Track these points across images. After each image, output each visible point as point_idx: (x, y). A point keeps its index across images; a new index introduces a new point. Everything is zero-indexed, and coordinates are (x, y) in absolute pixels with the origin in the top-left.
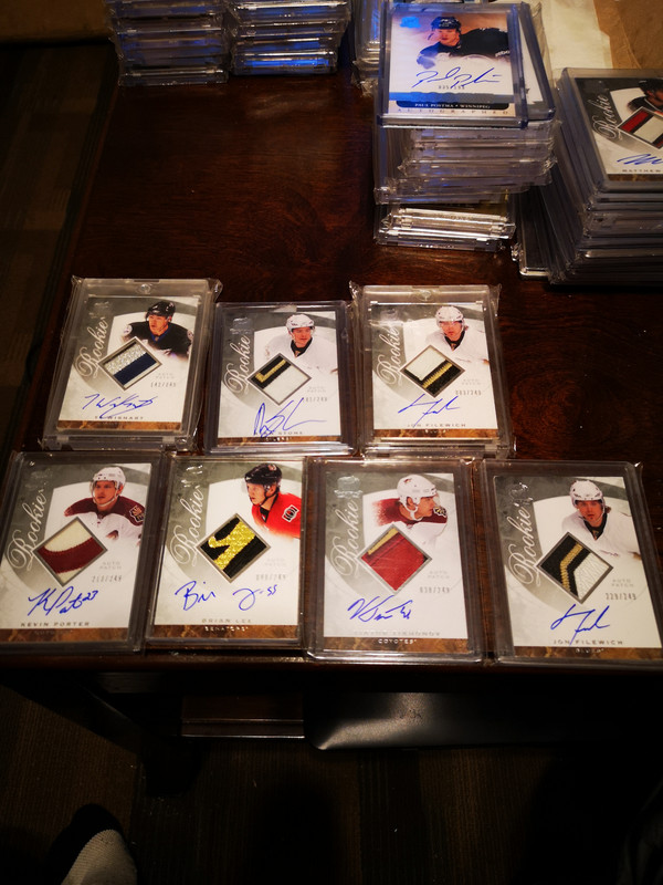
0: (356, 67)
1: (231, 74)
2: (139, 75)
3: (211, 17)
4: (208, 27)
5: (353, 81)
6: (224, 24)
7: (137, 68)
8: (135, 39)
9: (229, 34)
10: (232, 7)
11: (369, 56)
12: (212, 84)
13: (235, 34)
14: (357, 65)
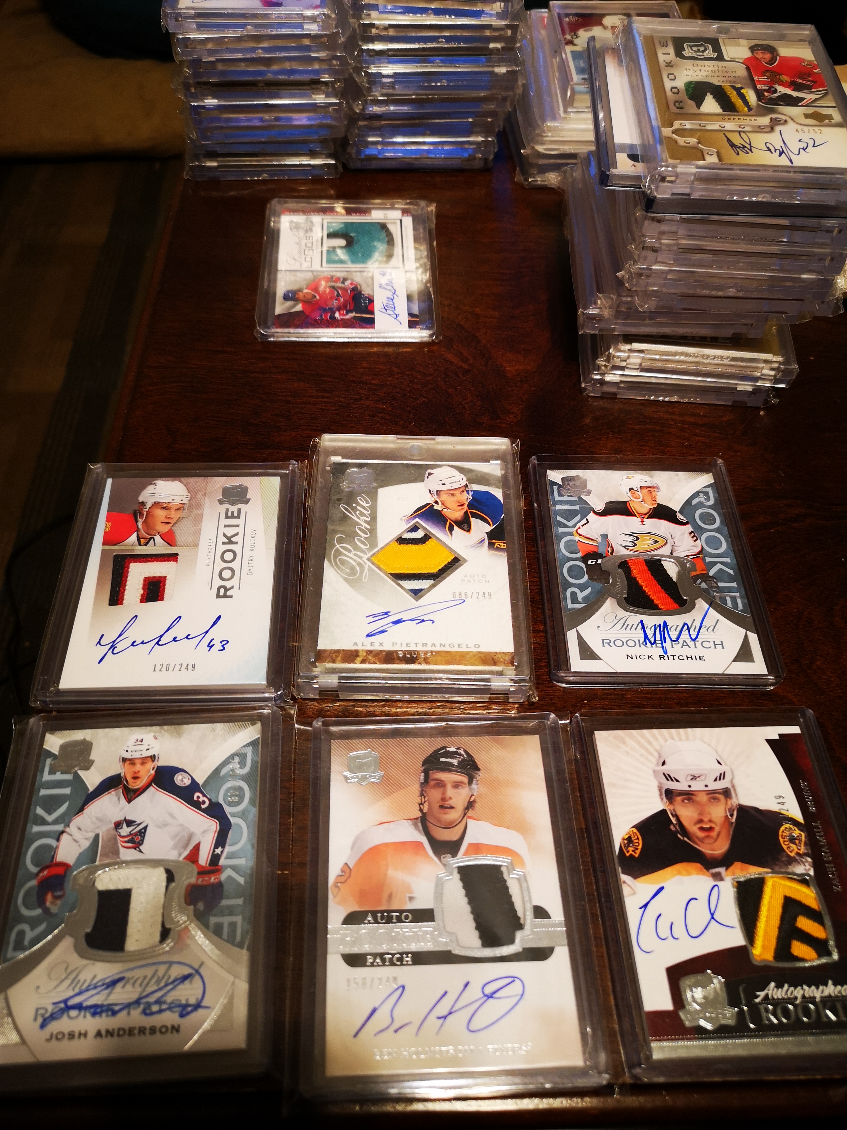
0: (526, 157)
1: (344, 165)
3: (326, 83)
4: (320, 99)
6: (342, 94)
7: (212, 155)
8: (215, 113)
9: (351, 108)
10: (358, 70)
11: (542, 143)
12: (317, 180)
13: (359, 109)
14: (528, 155)
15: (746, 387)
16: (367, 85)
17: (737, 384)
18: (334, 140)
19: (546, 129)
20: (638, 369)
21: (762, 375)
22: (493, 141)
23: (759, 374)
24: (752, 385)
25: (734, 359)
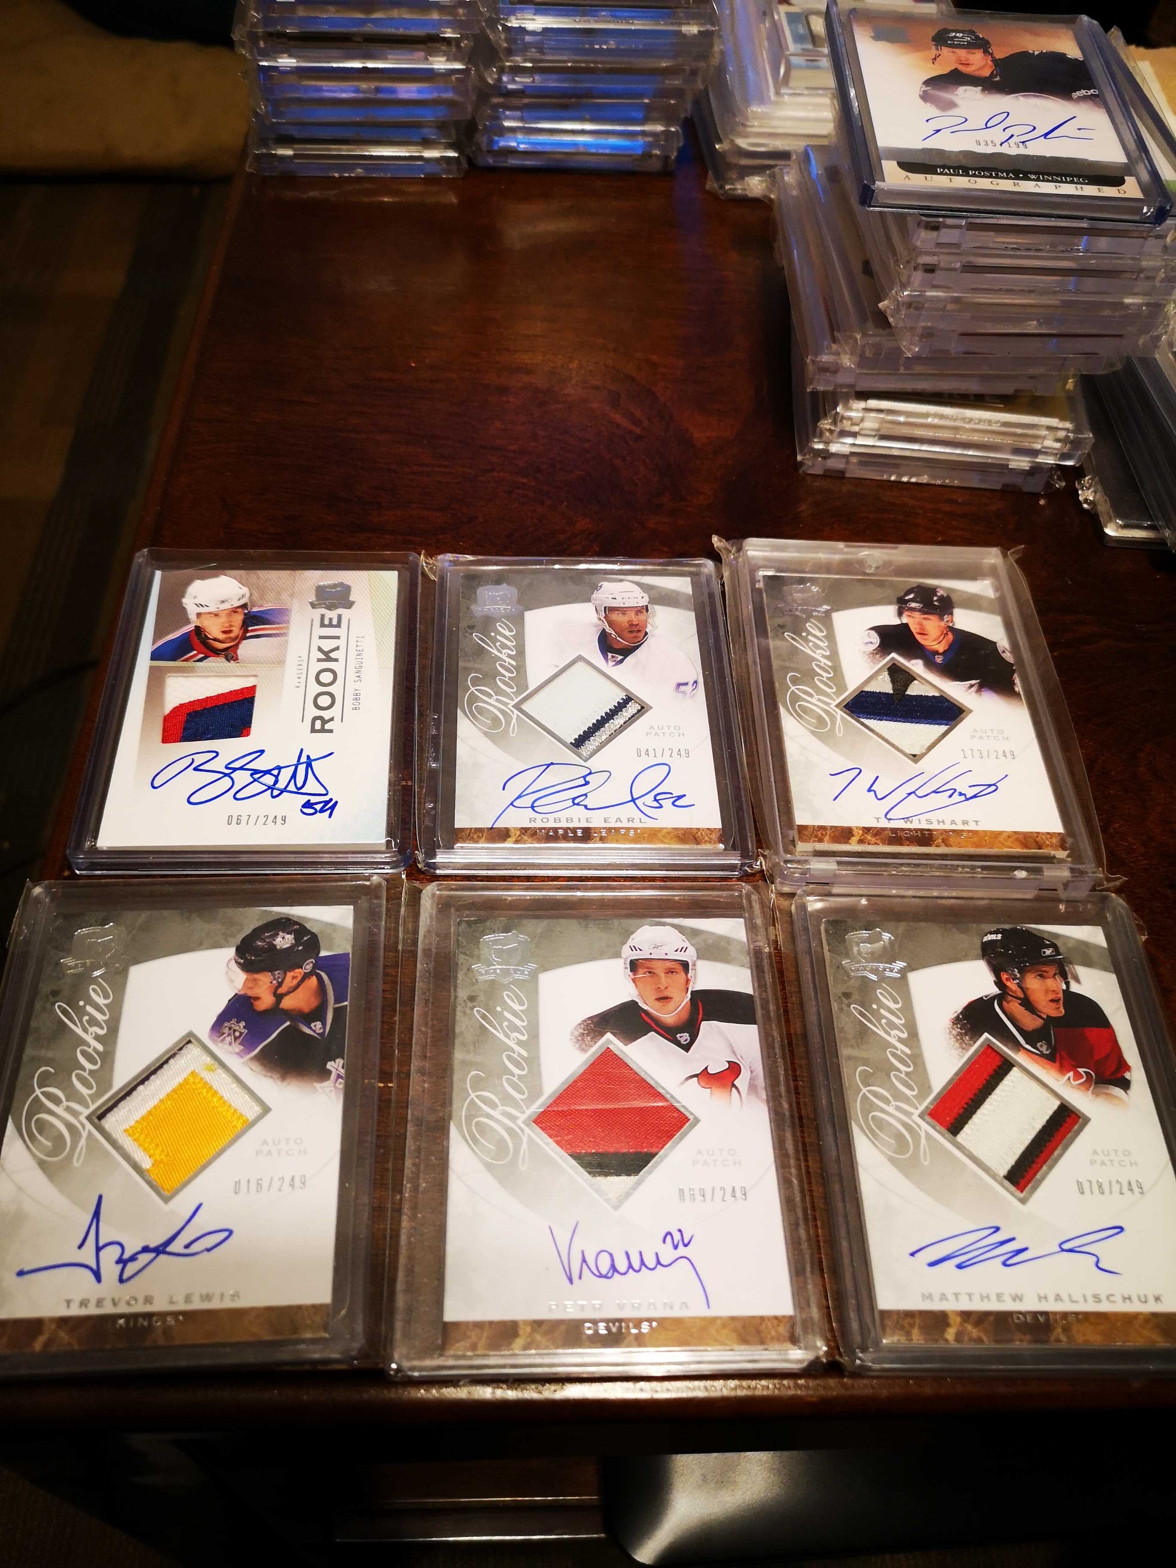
0: (722, 155)
1: (470, 161)
2: (289, 152)
3: (448, 41)
4: (440, 64)
5: (711, 184)
6: (470, 57)
7: (286, 140)
8: (293, 79)
9: (482, 78)
10: (493, 23)
11: (746, 136)
12: (432, 180)
13: (493, 79)
14: (725, 152)
15: (1022, 463)
16: (505, 45)
17: (1008, 460)
18: (457, 124)
19: (750, 115)
20: (875, 436)
21: (1043, 447)
22: (677, 132)
23: (1038, 446)
24: (1030, 462)
25: (1006, 424)
